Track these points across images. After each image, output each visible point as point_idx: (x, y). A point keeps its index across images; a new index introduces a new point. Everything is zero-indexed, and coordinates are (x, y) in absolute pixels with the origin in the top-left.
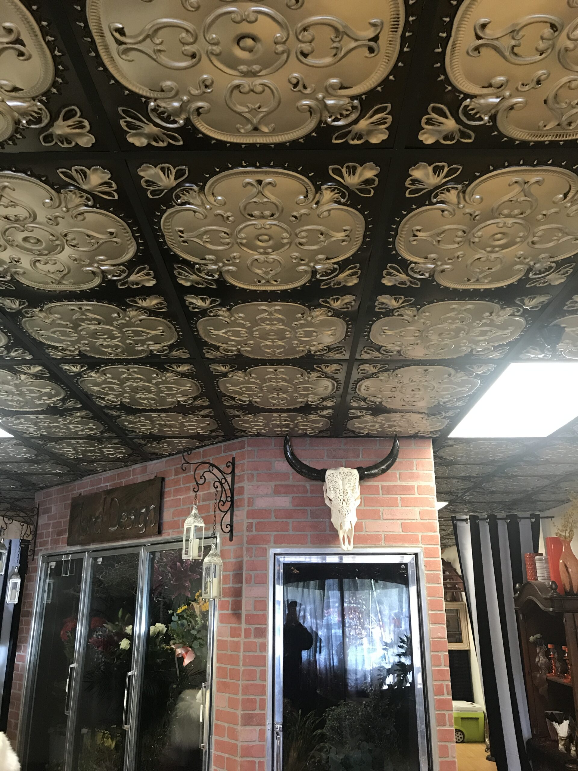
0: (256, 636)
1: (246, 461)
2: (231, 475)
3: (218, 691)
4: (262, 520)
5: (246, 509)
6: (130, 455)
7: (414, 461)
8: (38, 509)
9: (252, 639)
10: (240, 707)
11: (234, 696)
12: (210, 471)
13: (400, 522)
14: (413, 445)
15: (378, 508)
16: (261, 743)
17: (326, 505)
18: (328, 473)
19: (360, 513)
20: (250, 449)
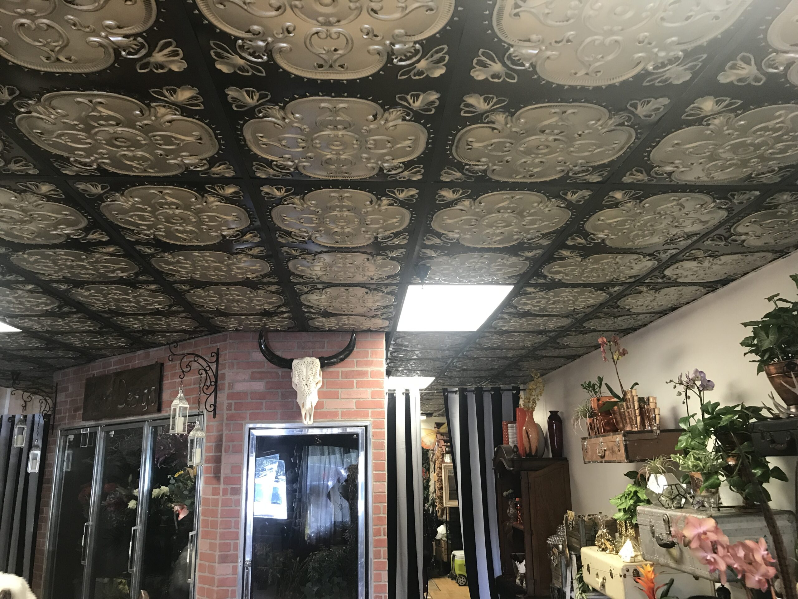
0: (232, 494)
1: (227, 352)
2: (215, 363)
3: (202, 538)
4: (239, 401)
5: (227, 391)
6: (132, 344)
7: (370, 350)
8: (56, 388)
9: (229, 496)
10: (218, 548)
11: (213, 541)
12: (196, 361)
13: (354, 401)
14: (370, 338)
15: (337, 390)
16: (234, 576)
17: (293, 388)
18: (295, 362)
19: (321, 394)
20: (231, 341)
